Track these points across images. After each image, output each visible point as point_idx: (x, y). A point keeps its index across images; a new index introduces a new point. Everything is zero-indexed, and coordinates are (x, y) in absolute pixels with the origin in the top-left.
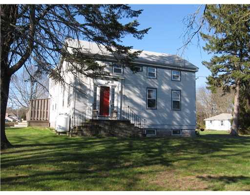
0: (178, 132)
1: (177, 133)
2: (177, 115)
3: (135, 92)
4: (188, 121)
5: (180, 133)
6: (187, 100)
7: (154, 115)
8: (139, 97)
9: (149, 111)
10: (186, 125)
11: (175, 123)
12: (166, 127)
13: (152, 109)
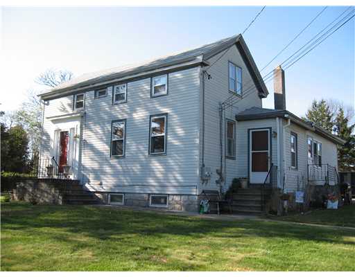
0: (163, 201)
1: (159, 203)
2: (156, 165)
3: (96, 133)
4: (179, 177)
5: (165, 203)
6: (180, 131)
7: (119, 167)
8: (101, 139)
9: (114, 161)
10: (175, 186)
11: (152, 181)
12: (137, 189)
13: (118, 158)
